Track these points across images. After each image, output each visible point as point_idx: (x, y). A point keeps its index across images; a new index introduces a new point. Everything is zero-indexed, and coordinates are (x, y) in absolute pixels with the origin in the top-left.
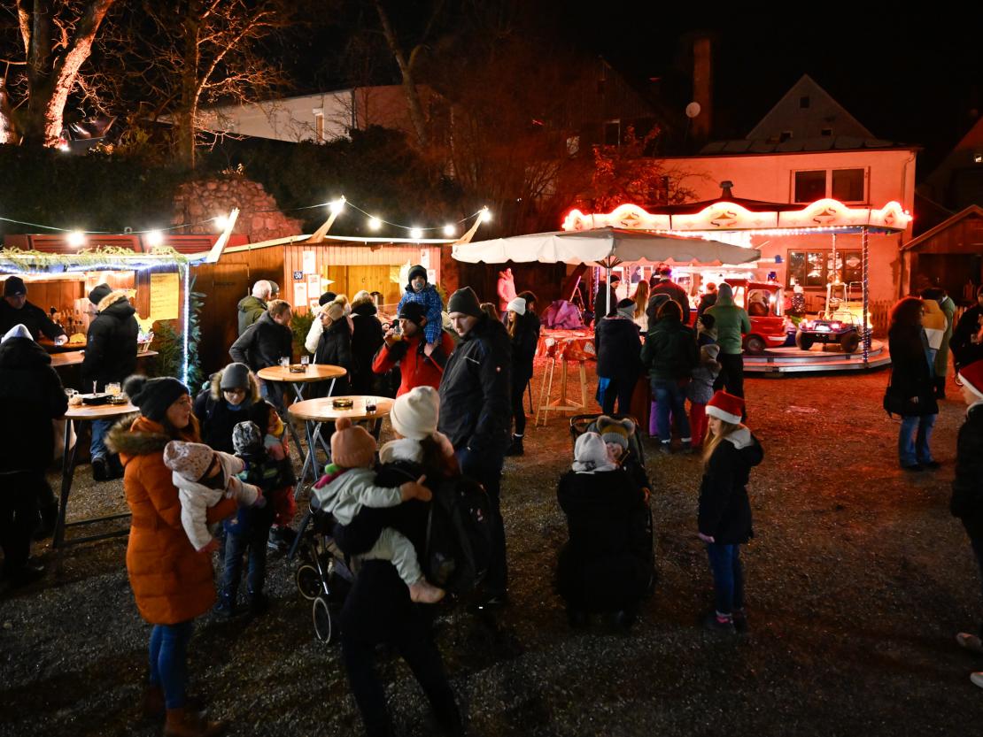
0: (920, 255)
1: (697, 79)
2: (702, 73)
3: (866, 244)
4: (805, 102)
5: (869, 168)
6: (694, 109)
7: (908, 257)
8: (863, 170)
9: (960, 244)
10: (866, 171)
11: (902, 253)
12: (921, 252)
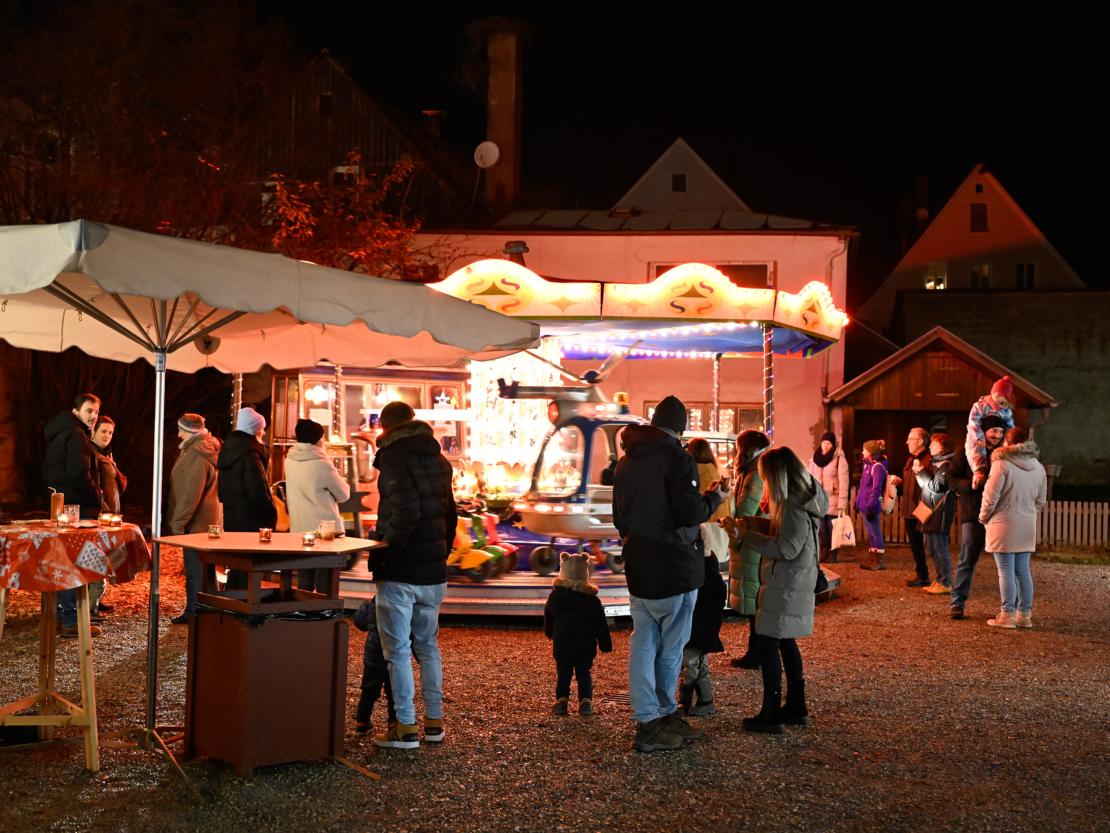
0: (857, 413)
1: (493, 103)
2: (503, 93)
3: (769, 394)
4: (679, 183)
5: (775, 263)
6: (488, 153)
7: (837, 417)
8: (764, 267)
9: (919, 395)
10: (770, 268)
11: (829, 407)
12: (857, 408)
